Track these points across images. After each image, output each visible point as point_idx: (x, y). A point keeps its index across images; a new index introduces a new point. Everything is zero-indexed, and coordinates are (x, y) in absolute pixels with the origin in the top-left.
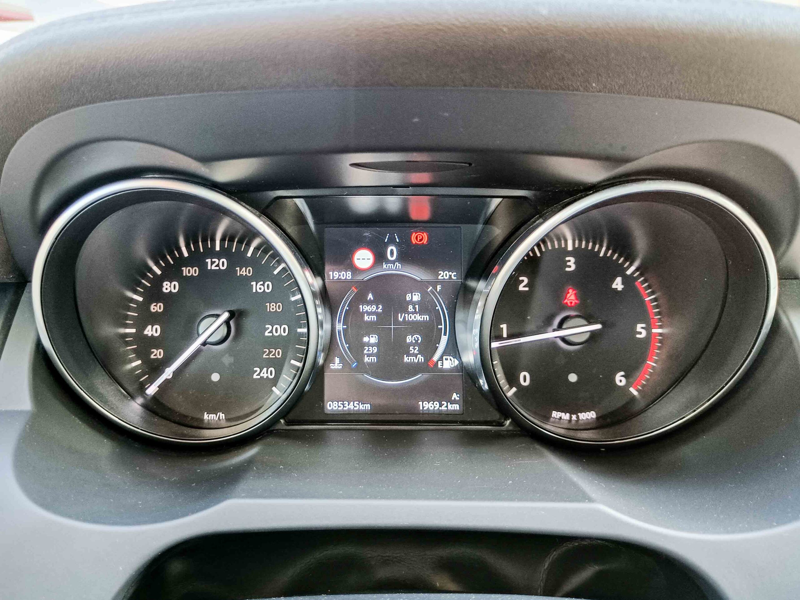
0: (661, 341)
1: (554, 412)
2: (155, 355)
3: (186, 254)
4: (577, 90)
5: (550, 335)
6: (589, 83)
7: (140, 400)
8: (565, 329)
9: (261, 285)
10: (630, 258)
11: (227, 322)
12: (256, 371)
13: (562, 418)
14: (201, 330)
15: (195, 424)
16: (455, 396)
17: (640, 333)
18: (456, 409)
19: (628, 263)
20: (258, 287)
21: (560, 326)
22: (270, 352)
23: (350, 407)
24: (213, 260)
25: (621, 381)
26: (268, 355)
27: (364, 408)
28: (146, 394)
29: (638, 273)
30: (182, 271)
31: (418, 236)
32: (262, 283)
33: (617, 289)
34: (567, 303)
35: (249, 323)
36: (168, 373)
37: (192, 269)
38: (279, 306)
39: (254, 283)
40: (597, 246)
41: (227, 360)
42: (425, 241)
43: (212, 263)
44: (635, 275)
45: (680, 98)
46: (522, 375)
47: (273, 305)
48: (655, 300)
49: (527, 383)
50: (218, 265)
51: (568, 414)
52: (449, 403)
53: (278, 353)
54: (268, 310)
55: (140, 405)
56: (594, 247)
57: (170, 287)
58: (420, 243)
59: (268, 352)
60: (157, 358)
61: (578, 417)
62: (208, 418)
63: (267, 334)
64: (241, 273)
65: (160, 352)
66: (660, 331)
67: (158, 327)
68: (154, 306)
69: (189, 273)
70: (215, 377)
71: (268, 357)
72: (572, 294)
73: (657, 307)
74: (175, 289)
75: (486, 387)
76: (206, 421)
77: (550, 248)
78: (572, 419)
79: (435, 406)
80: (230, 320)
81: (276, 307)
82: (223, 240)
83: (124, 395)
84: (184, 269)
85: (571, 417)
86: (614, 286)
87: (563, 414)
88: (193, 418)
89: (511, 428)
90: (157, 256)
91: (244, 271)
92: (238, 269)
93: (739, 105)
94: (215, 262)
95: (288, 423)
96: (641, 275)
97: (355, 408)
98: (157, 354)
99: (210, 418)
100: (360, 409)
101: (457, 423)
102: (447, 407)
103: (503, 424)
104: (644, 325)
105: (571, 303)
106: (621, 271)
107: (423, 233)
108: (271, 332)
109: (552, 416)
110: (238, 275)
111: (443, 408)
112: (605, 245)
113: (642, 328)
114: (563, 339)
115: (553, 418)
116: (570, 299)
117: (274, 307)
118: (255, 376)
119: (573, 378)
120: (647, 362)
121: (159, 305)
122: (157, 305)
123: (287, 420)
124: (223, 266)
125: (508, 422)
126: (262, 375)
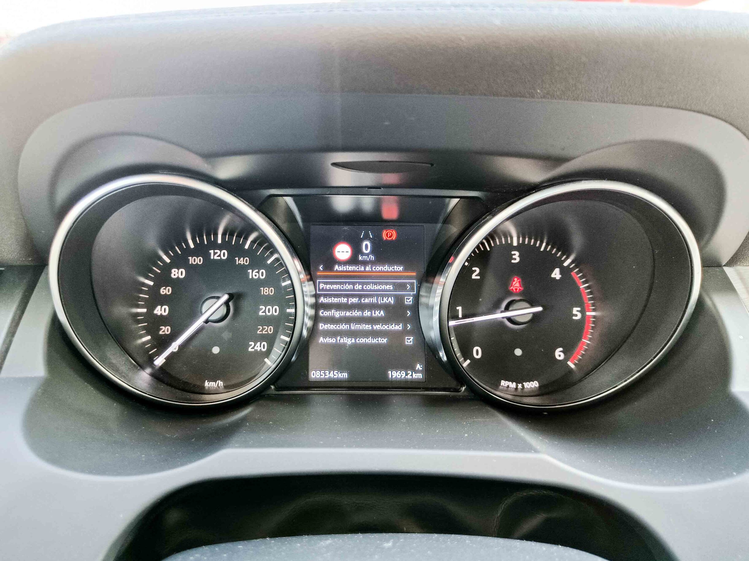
0: (594, 322)
1: (502, 381)
2: (164, 331)
3: (192, 246)
4: (523, 97)
5: (498, 316)
6: (534, 90)
7: (149, 370)
8: (512, 310)
9: (256, 272)
10: (567, 252)
11: (227, 303)
12: (251, 345)
13: (510, 386)
14: (204, 310)
15: (197, 390)
16: (419, 367)
17: (576, 315)
18: (419, 377)
19: (565, 257)
20: (254, 274)
21: (507, 309)
22: (263, 329)
23: (330, 375)
24: (216, 251)
25: (560, 356)
26: (262, 331)
27: (343, 377)
28: (155, 365)
29: (573, 265)
30: (189, 260)
31: (389, 233)
32: (257, 270)
33: (556, 278)
34: (512, 289)
35: (246, 304)
36: (174, 347)
37: (197, 258)
38: (271, 290)
39: (250, 271)
40: (538, 242)
41: (226, 336)
42: (394, 237)
43: (215, 254)
44: (571, 267)
45: (614, 102)
46: (475, 349)
47: (266, 290)
48: (588, 288)
49: (479, 356)
50: (219, 256)
51: (514, 383)
52: (414, 373)
53: (269, 330)
54: (262, 294)
55: (149, 375)
56: (535, 243)
57: (177, 273)
58: (389, 239)
59: (261, 328)
60: (165, 334)
61: (523, 386)
62: (208, 385)
63: (261, 313)
64: (239, 262)
65: (168, 329)
66: (593, 314)
67: (167, 308)
68: (164, 289)
69: (194, 262)
70: (216, 350)
71: (261, 333)
72: (517, 282)
73: (591, 293)
74: (182, 275)
75: (445, 359)
76: (207, 388)
77: (498, 243)
78: (518, 387)
79: (402, 374)
80: (230, 301)
81: (269, 291)
82: (224, 234)
83: (134, 365)
84: (190, 258)
85: (517, 386)
86: (553, 276)
87: (510, 383)
88: (194, 386)
89: (466, 394)
90: (167, 247)
91: (242, 261)
92: (237, 259)
93: (668, 107)
94: (217, 253)
95: (277, 389)
96: (576, 267)
97: (335, 377)
98: (165, 330)
99: (210, 386)
100: (339, 377)
101: (421, 389)
102: (412, 375)
103: (460, 390)
104: (579, 309)
105: (516, 289)
106: (559, 263)
107: (392, 231)
108: (265, 312)
109: (501, 385)
110: (237, 264)
111: (409, 377)
112: (545, 241)
113: (577, 311)
114: (509, 319)
115: (502, 386)
116: (514, 286)
117: (267, 291)
118: (250, 349)
119: (518, 352)
120: (583, 340)
121: (168, 288)
122: (165, 288)
123: (276, 386)
124: (224, 256)
125: (463, 388)
126: (256, 348)
